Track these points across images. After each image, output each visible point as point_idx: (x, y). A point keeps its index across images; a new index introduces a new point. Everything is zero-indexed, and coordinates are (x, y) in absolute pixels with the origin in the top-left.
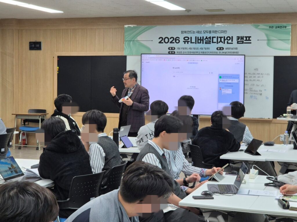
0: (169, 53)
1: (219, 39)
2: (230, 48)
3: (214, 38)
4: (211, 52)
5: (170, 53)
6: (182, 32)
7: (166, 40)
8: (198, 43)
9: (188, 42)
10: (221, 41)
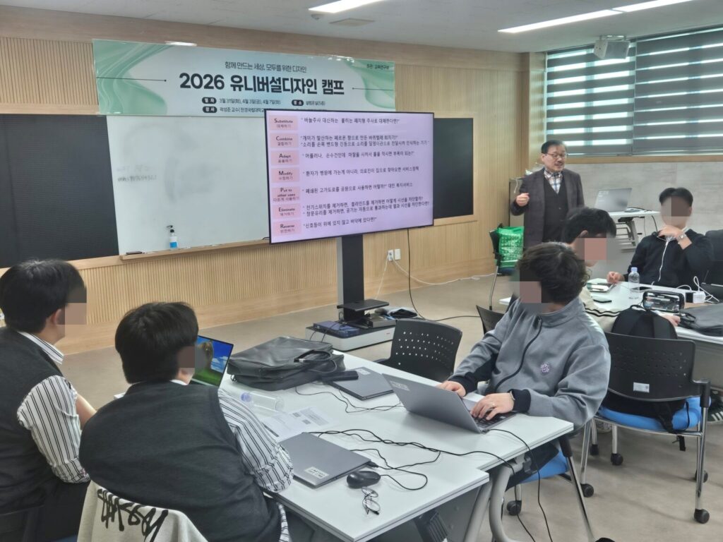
0: (204, 110)
1: (295, 83)
2: (313, 102)
3: (286, 82)
5: (207, 109)
6: (228, 65)
7: (197, 81)
8: (259, 90)
9: (240, 87)
10: (298, 88)
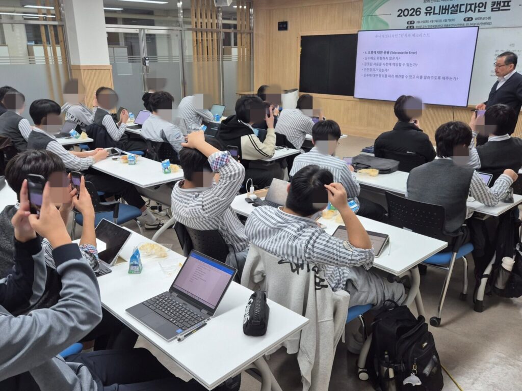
0: (407, 28)
1: (469, 7)
2: (481, 18)
4: (456, 25)
5: (409, 28)
6: (425, 1)
7: (406, 13)
8: (442, 13)
9: (430, 13)
10: (470, 9)
